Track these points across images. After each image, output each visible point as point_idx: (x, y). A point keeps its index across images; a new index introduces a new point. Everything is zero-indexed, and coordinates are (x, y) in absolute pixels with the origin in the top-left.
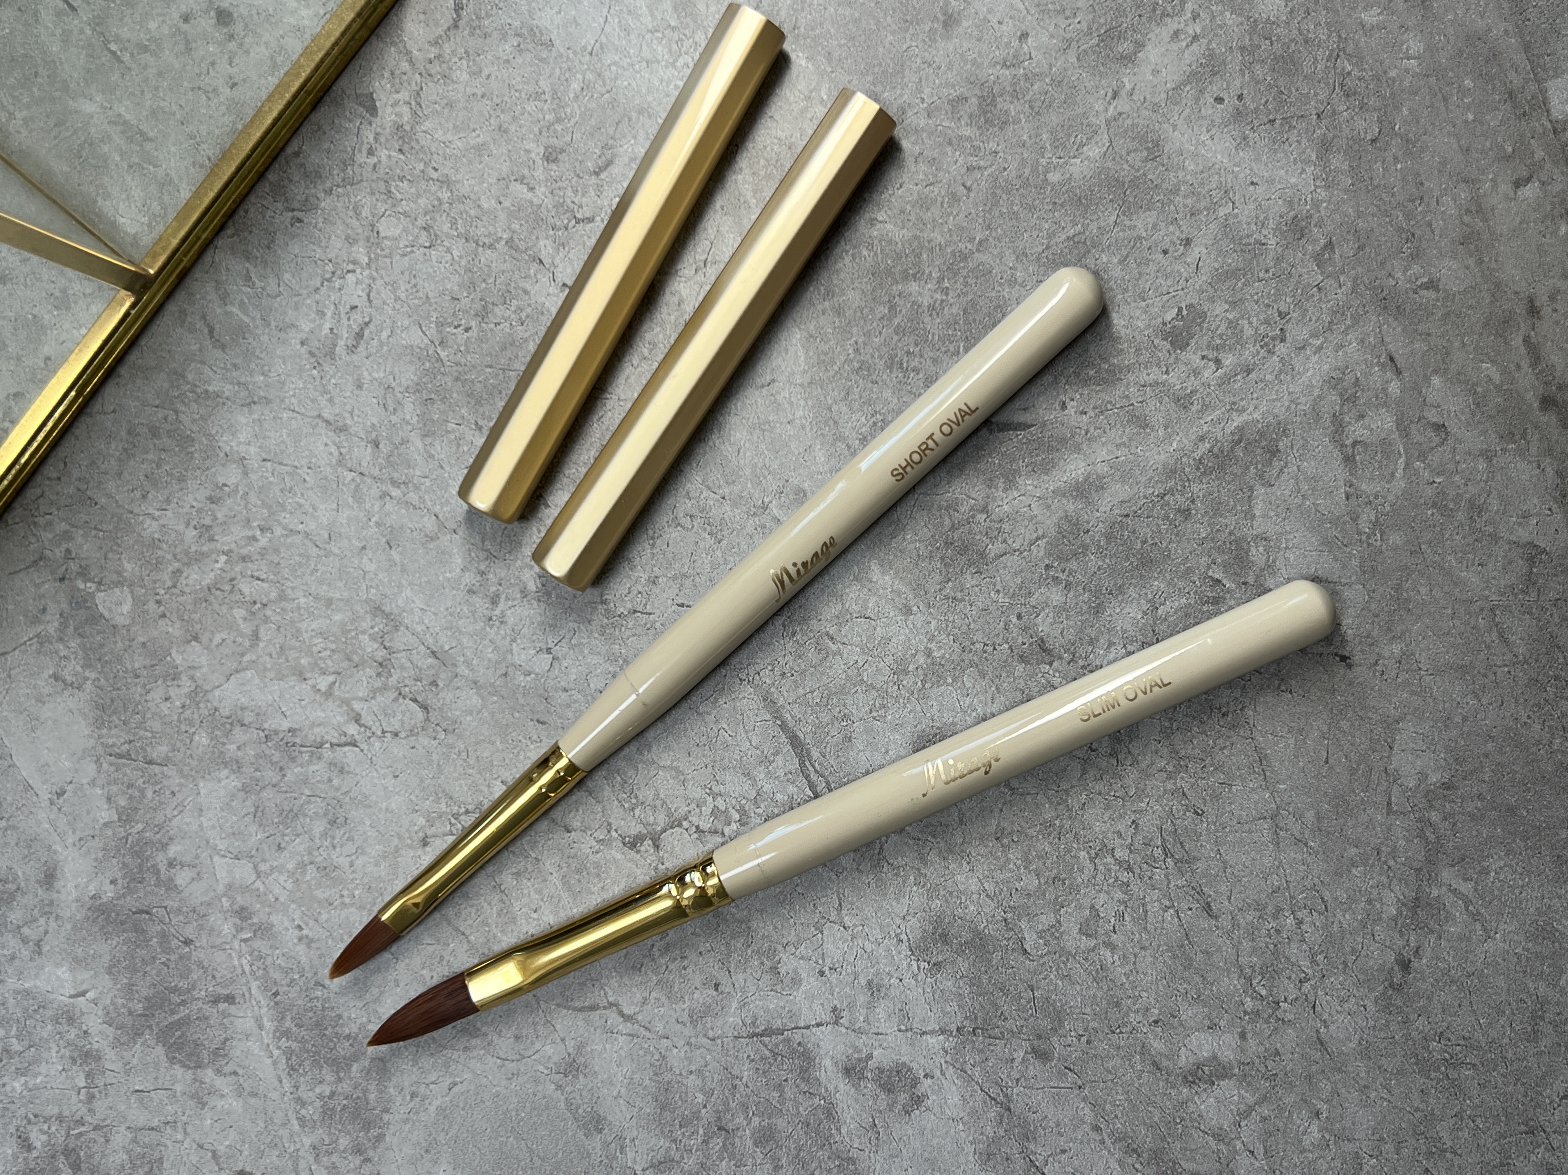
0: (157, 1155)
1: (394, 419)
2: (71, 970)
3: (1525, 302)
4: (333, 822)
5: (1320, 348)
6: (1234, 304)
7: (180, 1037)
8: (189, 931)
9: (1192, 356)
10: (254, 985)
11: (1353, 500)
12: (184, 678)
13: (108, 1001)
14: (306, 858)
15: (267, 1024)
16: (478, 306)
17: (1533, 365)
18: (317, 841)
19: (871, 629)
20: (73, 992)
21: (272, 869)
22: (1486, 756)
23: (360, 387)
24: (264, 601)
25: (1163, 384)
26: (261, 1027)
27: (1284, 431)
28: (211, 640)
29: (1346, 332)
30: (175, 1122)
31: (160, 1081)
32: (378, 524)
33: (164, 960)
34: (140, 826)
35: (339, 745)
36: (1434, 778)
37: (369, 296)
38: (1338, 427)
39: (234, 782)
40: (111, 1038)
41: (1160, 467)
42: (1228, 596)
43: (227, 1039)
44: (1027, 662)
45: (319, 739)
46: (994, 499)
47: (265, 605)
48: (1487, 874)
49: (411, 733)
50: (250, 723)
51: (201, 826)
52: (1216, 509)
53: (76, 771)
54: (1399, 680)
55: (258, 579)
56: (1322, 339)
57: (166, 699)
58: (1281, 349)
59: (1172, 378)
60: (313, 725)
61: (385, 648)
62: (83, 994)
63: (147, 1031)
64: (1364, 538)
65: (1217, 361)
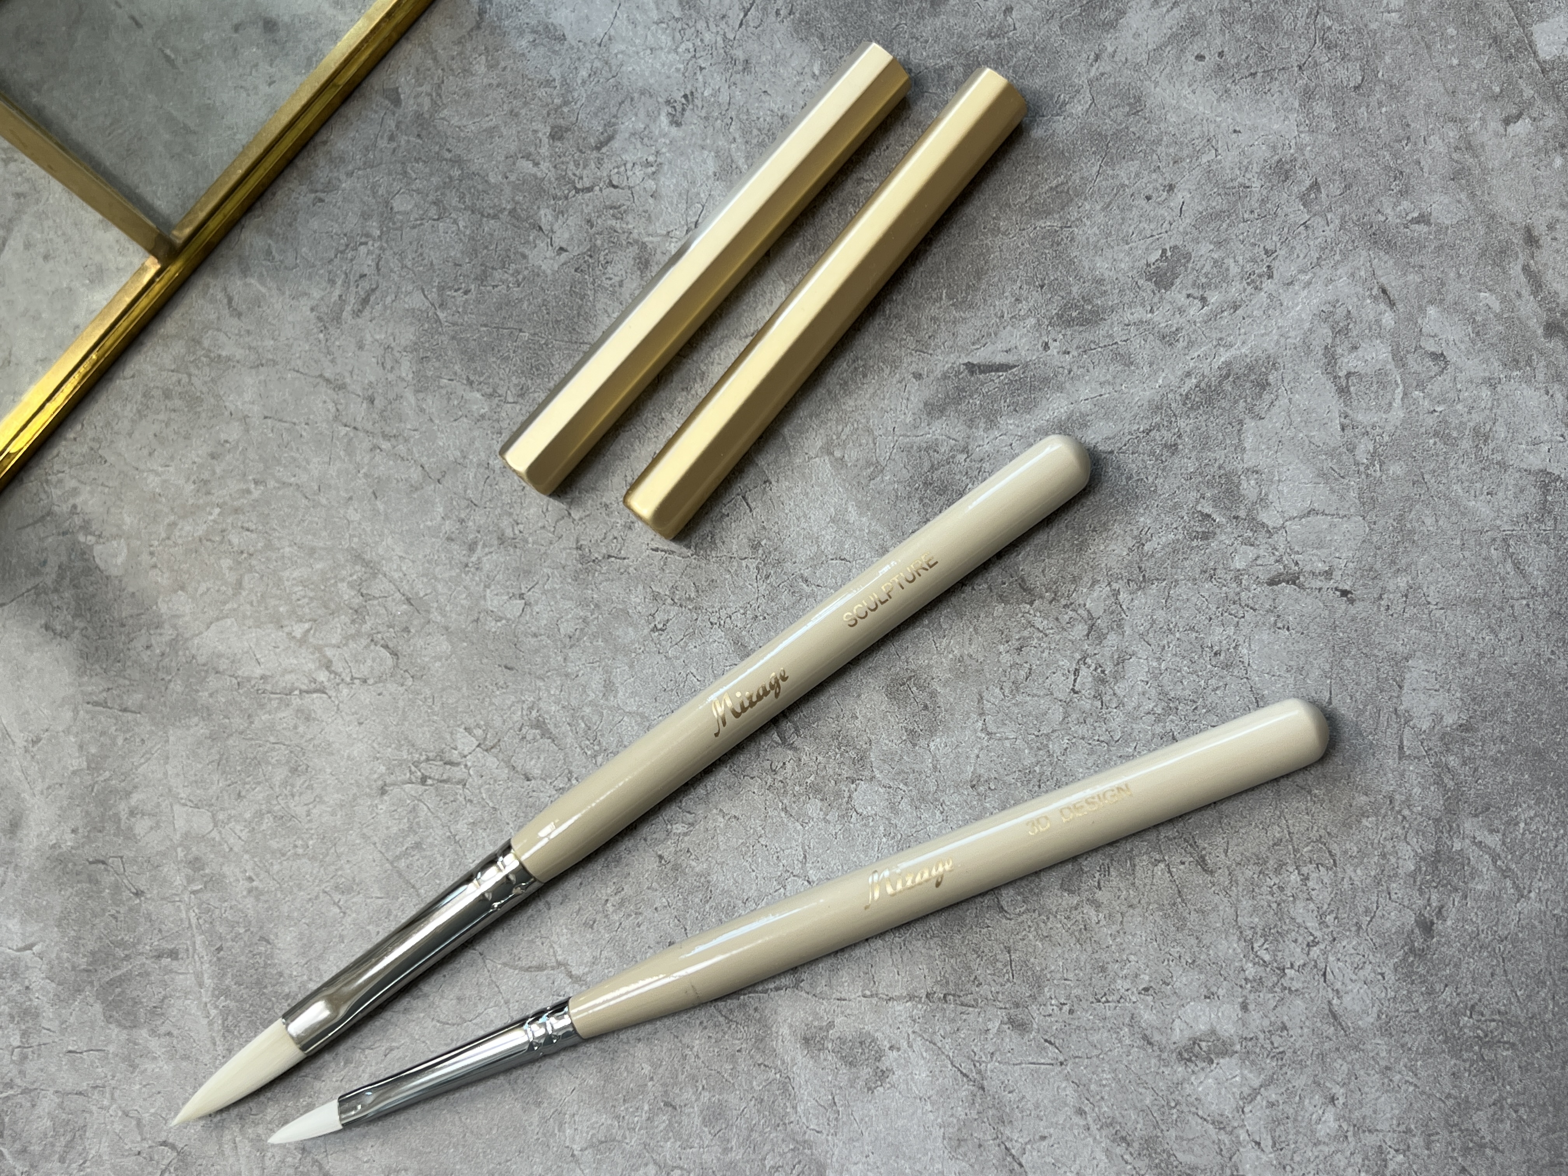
0: (81, 1122)
1: (391, 377)
2: (23, 922)
3: (1523, 232)
4: (294, 770)
5: (1309, 283)
6: (1219, 244)
7: (119, 995)
8: (142, 883)
9: (1177, 295)
10: (199, 939)
11: (1349, 432)
12: (167, 626)
13: (53, 956)
14: (264, 807)
15: (208, 981)
16: (478, 270)
17: (1535, 293)
18: (277, 790)
19: (847, 570)
20: (21, 945)
21: (230, 817)
22: (1507, 694)
23: (361, 347)
24: (252, 550)
25: (1148, 322)
26: (201, 985)
27: (1274, 364)
28: (196, 590)
29: (1335, 267)
30: (104, 1087)
31: (94, 1042)
32: (366, 475)
33: (113, 912)
34: (107, 774)
35: (307, 692)
36: (1450, 719)
37: (377, 265)
38: (1331, 358)
39: (202, 730)
40: (51, 995)
41: (1146, 404)
42: (1218, 531)
43: (165, 997)
44: (1007, 602)
45: (289, 686)
46: (975, 439)
47: (251, 555)
48: (1517, 824)
49: (380, 680)
50: (224, 670)
51: (166, 774)
52: (1204, 443)
53: (54, 719)
54: (1406, 615)
55: (248, 530)
56: (1310, 275)
57: (148, 647)
58: (1268, 285)
59: (1157, 317)
60: (286, 672)
61: (362, 595)
62: (29, 947)
63: (88, 988)
64: (1362, 469)
65: (1203, 300)
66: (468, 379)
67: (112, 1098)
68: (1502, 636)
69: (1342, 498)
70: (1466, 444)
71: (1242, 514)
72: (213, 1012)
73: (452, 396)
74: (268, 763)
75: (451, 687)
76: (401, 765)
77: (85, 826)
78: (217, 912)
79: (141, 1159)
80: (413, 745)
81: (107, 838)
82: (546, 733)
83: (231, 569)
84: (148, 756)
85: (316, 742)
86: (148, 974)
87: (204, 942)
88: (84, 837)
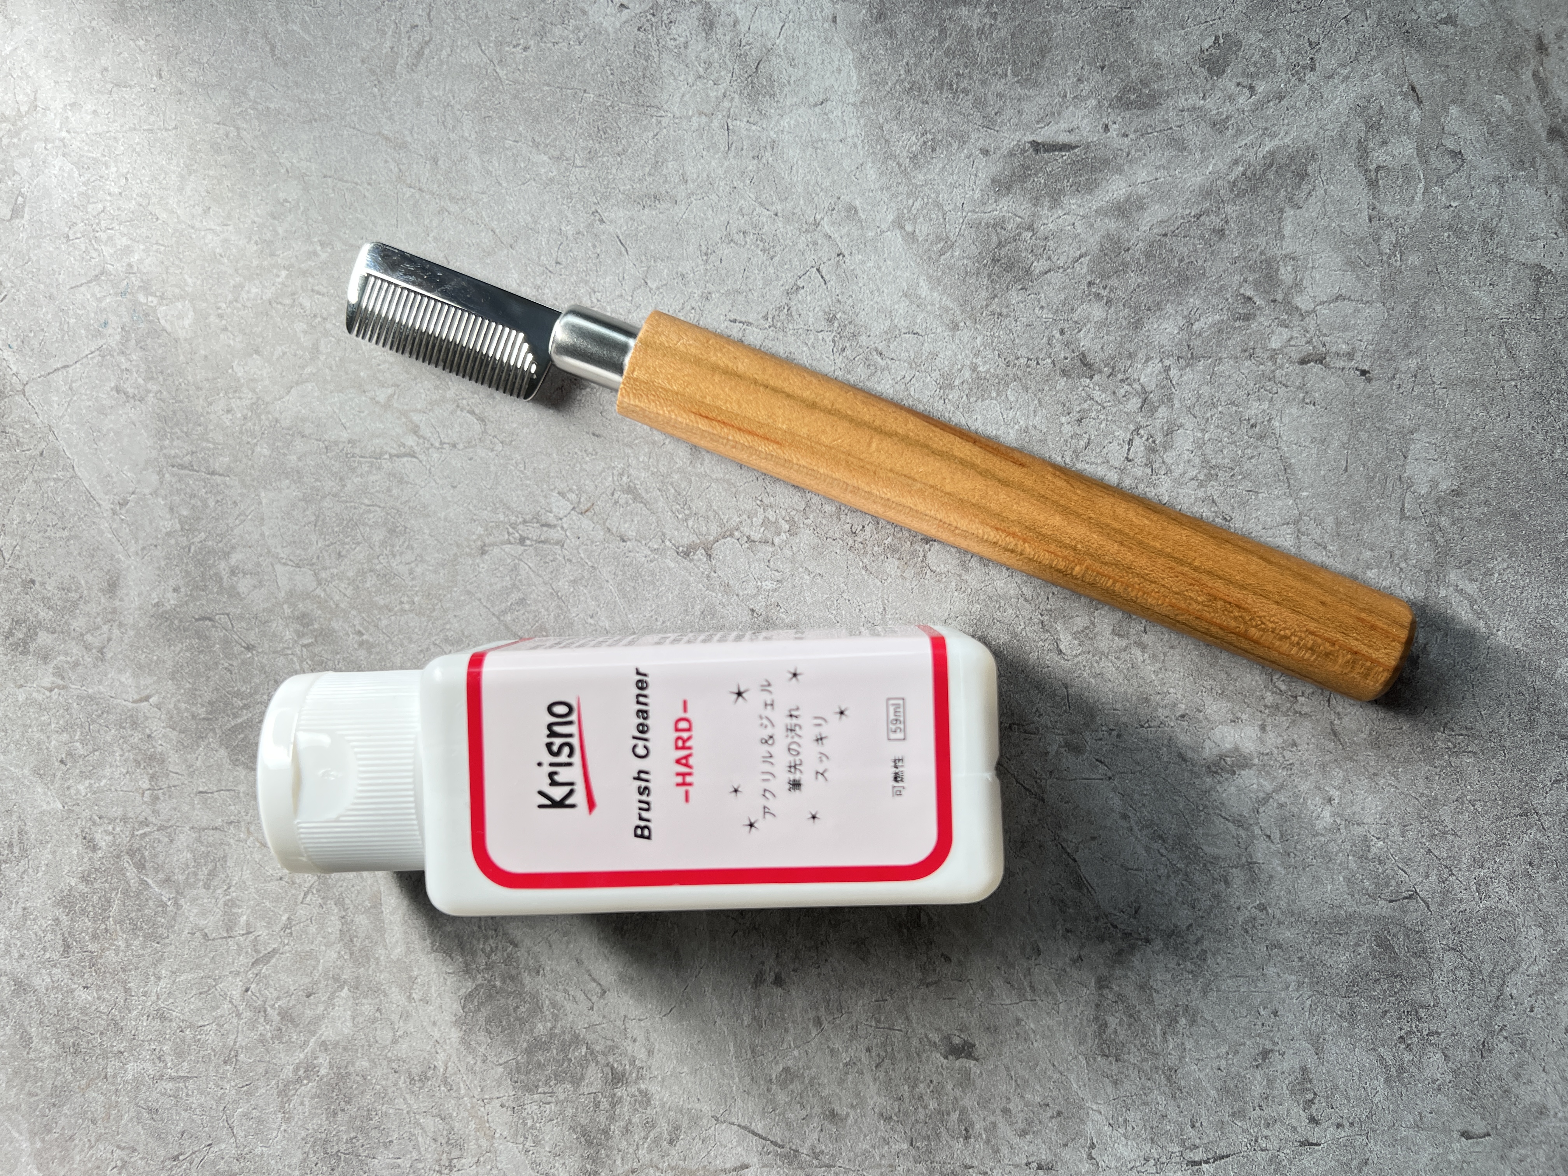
66: (534, 141)
67: (249, 832)
68: (1493, 413)
69: (1366, 285)
70: (1474, 238)
71: (1280, 297)
73: (519, 159)
75: (541, 452)
76: (498, 526)
77: (187, 585)
79: (283, 883)
80: (509, 508)
81: (211, 596)
82: (637, 498)
83: (305, 332)
84: (242, 518)
85: (411, 504)
88: (186, 595)
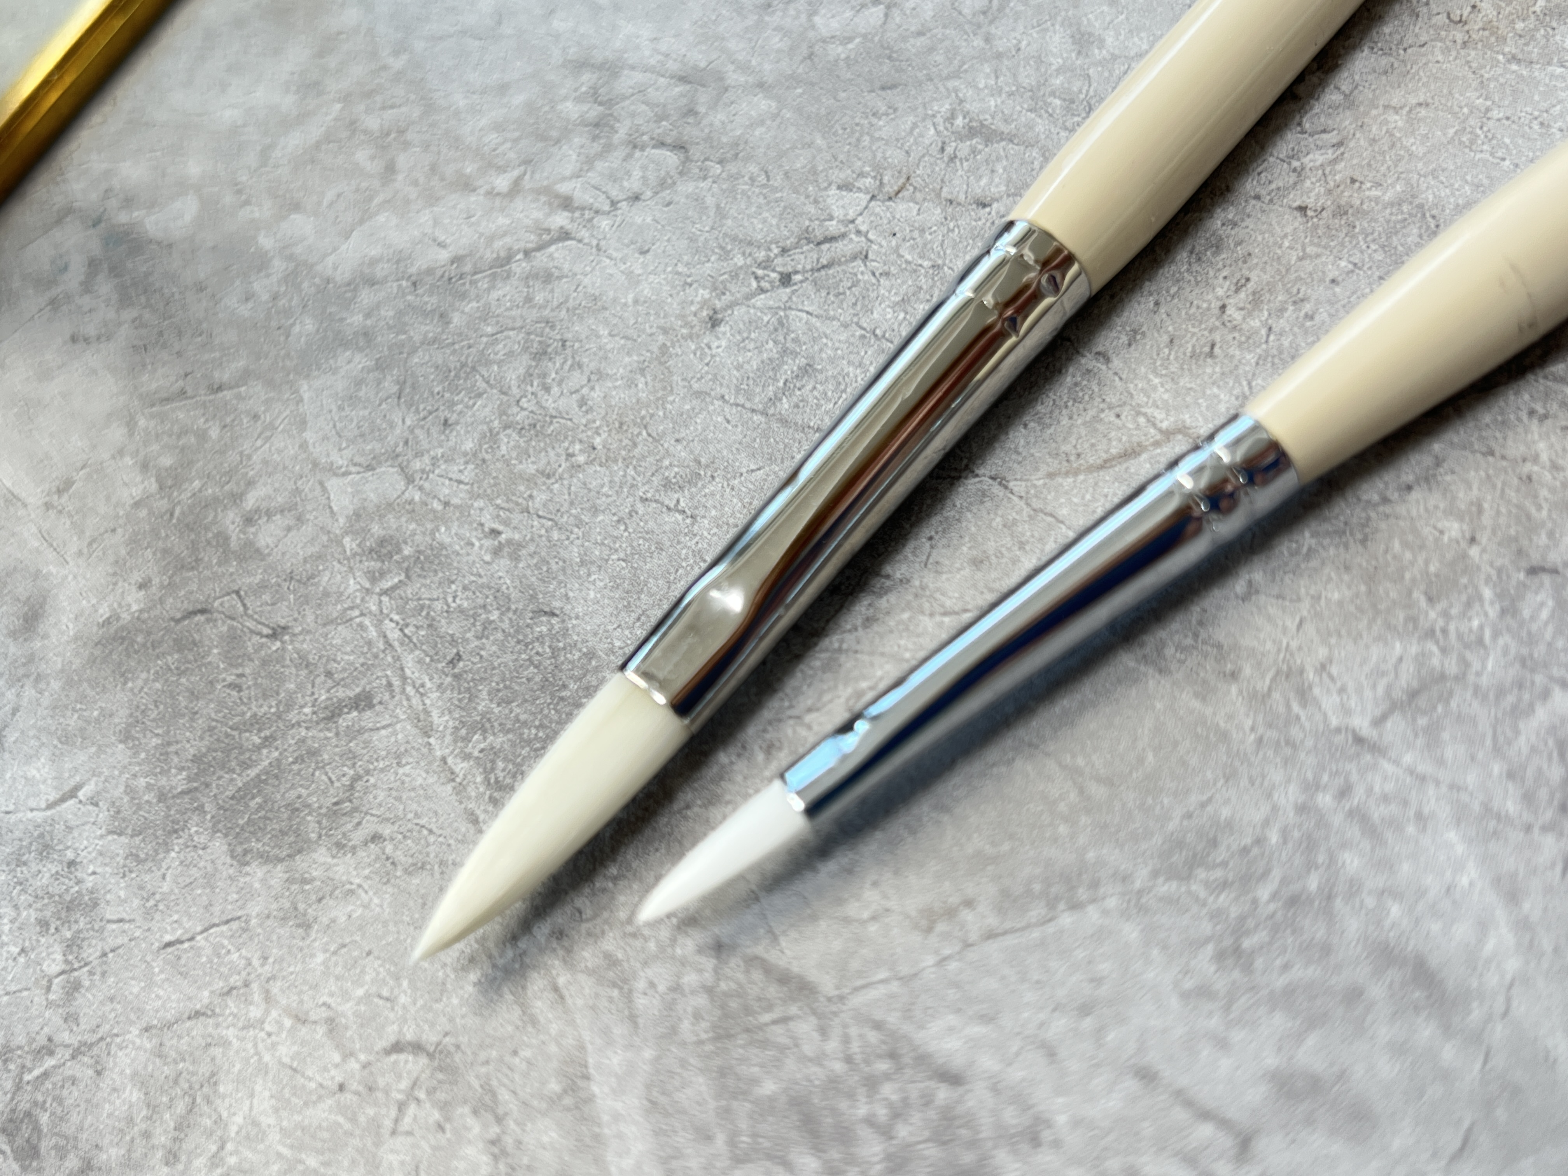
72: (460, 767)
74: (488, 363)
78: (438, 606)
86: (313, 753)
87: (420, 661)
